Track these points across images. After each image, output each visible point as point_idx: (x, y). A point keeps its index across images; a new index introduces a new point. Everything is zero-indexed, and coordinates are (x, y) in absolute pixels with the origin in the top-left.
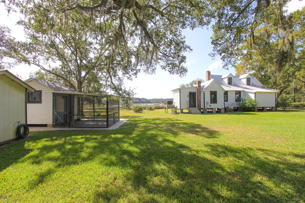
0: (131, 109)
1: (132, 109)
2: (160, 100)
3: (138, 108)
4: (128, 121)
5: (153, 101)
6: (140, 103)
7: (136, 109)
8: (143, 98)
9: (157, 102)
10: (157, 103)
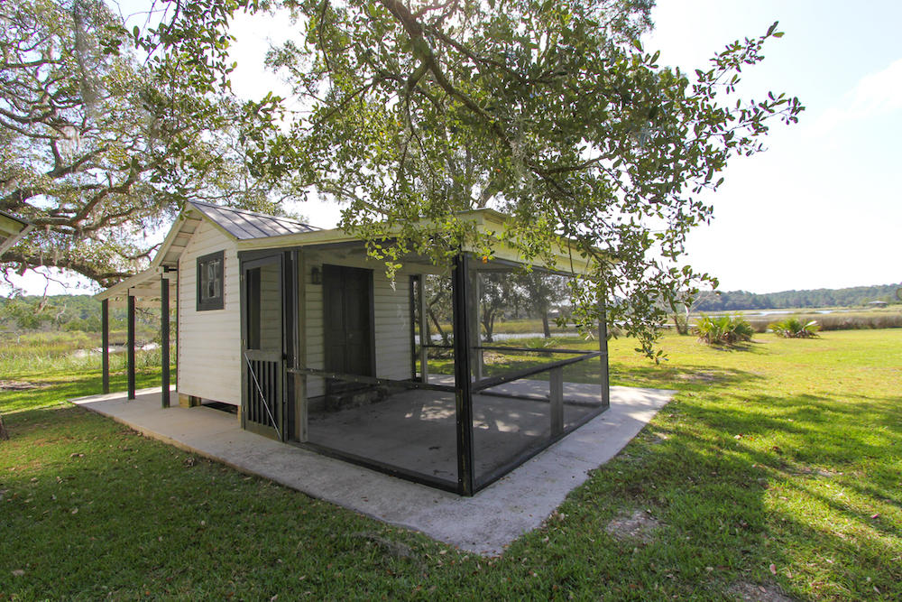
0: (689, 332)
1: (697, 332)
2: (815, 293)
3: (724, 329)
4: (664, 409)
5: (784, 301)
6: (724, 308)
7: (714, 330)
8: (736, 293)
9: (803, 302)
10: (801, 307)
